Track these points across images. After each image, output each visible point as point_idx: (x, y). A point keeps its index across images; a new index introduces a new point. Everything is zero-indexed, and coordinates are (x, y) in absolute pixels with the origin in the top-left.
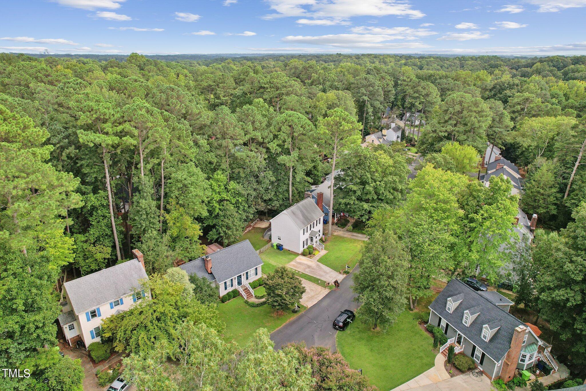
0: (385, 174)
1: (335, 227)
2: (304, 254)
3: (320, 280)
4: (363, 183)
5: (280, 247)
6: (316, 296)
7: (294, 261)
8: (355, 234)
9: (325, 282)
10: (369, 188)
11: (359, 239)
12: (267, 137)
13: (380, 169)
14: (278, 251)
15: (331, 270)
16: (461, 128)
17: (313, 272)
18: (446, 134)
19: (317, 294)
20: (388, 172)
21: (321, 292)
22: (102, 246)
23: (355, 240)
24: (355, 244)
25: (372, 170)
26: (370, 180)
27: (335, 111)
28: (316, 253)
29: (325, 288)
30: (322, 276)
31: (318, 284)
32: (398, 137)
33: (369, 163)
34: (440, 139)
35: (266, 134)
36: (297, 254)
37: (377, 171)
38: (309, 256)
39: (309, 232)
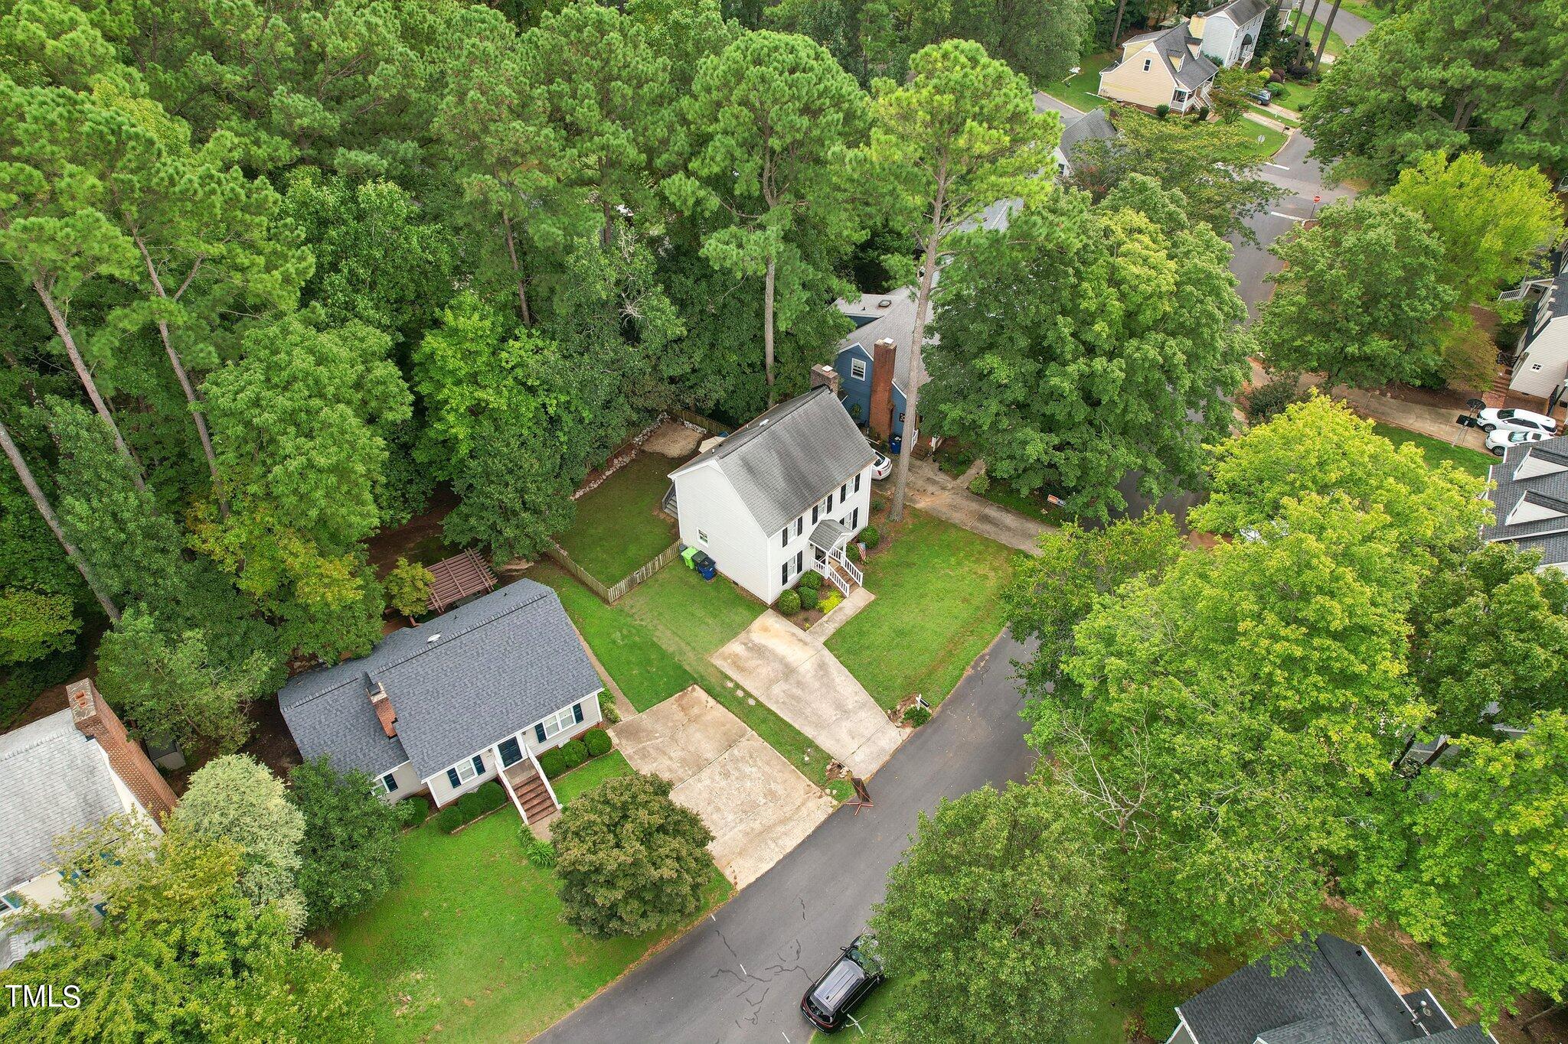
0: (1131, 326)
1: (928, 469)
2: (781, 608)
3: (810, 743)
4: (1043, 353)
5: (705, 567)
6: (781, 829)
7: (742, 636)
8: (992, 512)
9: (830, 757)
10: (1062, 381)
11: (1004, 539)
12: (664, 142)
13: (1116, 307)
14: (694, 579)
15: (864, 696)
16: (1513, 77)
17: (798, 699)
18: (1439, 100)
19: (783, 821)
20: (1147, 317)
21: (804, 811)
22: (30, 595)
23: (986, 542)
24: (983, 569)
25: (1084, 305)
26: (1070, 345)
27: (945, 56)
28: (830, 602)
29: (823, 787)
30: (820, 725)
31: (802, 766)
32: (1247, 41)
33: (1078, 273)
34: (1407, 115)
35: (661, 132)
36: (756, 606)
37: (1102, 309)
38: (802, 616)
39: (809, 528)
